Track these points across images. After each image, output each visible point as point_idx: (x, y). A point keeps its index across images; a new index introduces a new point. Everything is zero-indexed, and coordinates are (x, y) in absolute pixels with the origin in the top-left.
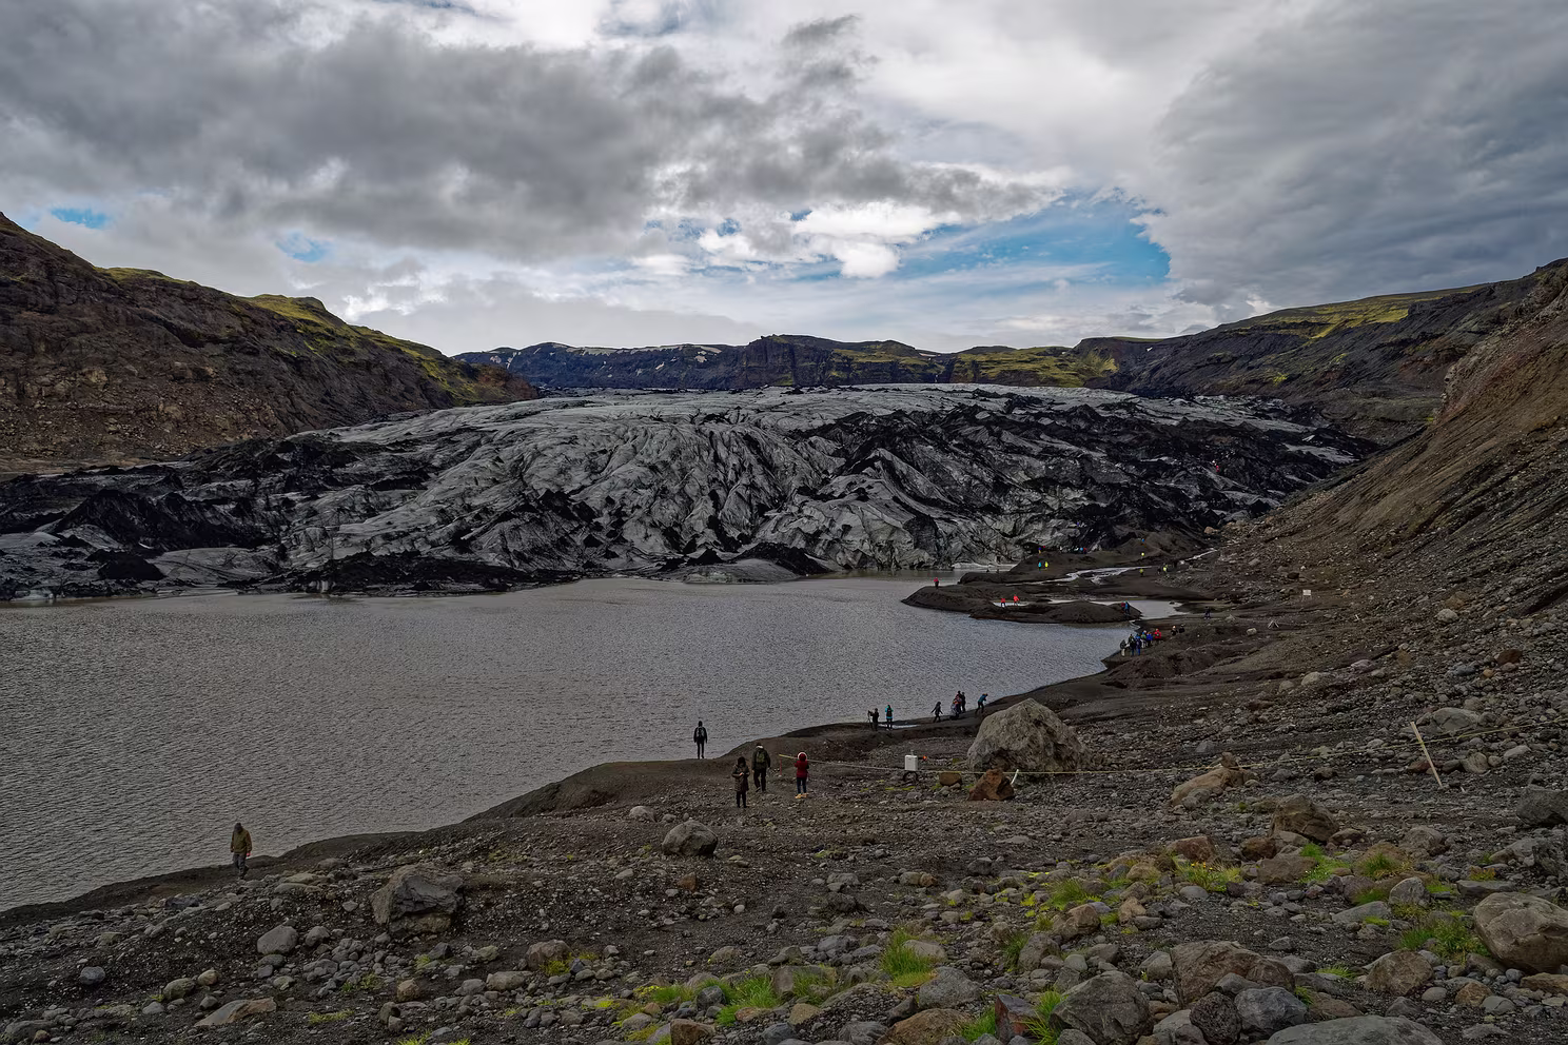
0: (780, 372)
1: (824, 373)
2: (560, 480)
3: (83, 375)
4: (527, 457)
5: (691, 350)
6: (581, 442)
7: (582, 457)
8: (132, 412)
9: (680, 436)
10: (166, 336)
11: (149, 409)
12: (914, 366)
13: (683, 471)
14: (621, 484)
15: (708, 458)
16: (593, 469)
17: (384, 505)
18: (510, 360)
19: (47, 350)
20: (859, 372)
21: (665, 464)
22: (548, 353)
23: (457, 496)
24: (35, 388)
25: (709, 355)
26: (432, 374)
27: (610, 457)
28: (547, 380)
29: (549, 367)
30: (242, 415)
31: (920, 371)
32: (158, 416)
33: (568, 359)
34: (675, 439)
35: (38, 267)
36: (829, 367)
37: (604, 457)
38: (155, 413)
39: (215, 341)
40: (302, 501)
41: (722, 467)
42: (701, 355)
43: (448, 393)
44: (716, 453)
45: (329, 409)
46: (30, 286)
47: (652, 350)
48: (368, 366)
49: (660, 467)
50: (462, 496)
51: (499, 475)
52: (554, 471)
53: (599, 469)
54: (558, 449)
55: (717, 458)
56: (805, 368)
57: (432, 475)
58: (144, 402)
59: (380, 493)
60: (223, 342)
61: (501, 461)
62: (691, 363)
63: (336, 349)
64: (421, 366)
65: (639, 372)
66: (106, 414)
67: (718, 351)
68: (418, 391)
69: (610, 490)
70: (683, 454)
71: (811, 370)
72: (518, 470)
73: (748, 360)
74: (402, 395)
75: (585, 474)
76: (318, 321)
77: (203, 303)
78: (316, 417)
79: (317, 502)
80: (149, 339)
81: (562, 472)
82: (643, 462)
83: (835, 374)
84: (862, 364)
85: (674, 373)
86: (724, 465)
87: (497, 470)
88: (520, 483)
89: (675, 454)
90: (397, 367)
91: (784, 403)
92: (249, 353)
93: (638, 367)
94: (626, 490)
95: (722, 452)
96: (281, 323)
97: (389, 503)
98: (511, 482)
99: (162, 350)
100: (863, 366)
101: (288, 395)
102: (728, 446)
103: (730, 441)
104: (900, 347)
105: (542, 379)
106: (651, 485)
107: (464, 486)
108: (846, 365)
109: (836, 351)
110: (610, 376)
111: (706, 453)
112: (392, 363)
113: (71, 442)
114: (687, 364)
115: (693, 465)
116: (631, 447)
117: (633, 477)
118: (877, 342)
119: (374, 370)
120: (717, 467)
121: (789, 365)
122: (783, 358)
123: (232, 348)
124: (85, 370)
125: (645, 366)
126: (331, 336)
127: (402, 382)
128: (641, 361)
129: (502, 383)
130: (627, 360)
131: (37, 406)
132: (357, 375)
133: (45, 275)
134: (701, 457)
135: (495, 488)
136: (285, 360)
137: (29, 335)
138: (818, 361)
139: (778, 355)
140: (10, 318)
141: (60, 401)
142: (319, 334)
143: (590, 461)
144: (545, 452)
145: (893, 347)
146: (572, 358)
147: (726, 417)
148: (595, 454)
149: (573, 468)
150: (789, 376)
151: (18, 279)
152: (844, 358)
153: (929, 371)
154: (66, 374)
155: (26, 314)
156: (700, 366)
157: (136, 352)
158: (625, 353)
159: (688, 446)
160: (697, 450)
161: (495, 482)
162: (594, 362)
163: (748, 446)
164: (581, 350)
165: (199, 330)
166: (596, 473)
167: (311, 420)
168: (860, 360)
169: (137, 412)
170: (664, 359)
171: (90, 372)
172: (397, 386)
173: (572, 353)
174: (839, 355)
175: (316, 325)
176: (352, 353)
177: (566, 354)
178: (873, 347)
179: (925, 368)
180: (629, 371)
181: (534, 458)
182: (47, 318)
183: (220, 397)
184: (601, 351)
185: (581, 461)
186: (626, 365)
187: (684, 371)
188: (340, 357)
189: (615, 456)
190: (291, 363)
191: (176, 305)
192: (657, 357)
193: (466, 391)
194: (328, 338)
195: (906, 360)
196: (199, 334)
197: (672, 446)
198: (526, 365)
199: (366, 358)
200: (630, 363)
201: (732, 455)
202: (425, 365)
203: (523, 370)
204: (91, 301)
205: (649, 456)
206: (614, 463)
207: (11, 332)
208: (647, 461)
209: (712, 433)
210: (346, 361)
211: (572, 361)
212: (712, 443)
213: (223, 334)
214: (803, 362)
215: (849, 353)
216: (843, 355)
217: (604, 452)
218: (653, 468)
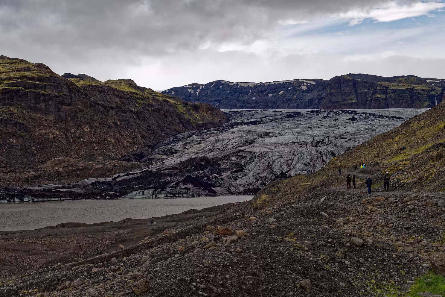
0: (348, 96)
1: (372, 95)
2: (281, 169)
3: (82, 128)
4: (271, 163)
5: (298, 83)
6: (283, 157)
7: (285, 162)
8: (100, 142)
9: (311, 154)
10: (104, 111)
11: (104, 140)
12: (423, 90)
13: (314, 165)
14: (298, 170)
15: (320, 160)
16: (288, 165)
17: (237, 177)
18: (198, 91)
19: (71, 120)
20: (392, 94)
21: (309, 163)
22: (219, 86)
23: (257, 174)
24: (70, 134)
25: (308, 85)
26: (181, 111)
27: (292, 161)
28: (219, 101)
29: (220, 94)
30: (132, 140)
31: (426, 93)
32: (108, 142)
33: (230, 89)
34: (310, 155)
35: (66, 89)
36: (375, 92)
37: (290, 161)
38: (106, 141)
39: (112, 108)
40: (219, 176)
41: (325, 163)
42: (304, 85)
43: (189, 120)
44: (323, 159)
45: (151, 133)
46: (65, 97)
47: (276, 83)
48: (158, 110)
49: (307, 164)
50: (258, 174)
51: (265, 168)
52: (279, 166)
53: (290, 165)
54: (279, 160)
55: (323, 160)
56: (361, 93)
57: (244, 168)
58: (103, 138)
59: (235, 174)
60: (115, 109)
61: (264, 164)
62: (299, 90)
63: (146, 104)
64: (177, 108)
65: (270, 95)
66: (92, 143)
67: (314, 83)
68: (178, 121)
69: (295, 172)
70: (313, 160)
71: (366, 94)
72: (269, 167)
73: (330, 88)
74: (171, 123)
75: (287, 167)
76: (137, 92)
77: (105, 92)
78: (149, 138)
79: (223, 176)
80: (98, 112)
81: (281, 166)
82: (302, 163)
83: (378, 96)
84: (393, 90)
85: (289, 96)
86: (325, 162)
87: (264, 166)
88: (271, 170)
89: (311, 160)
90: (168, 110)
91: (346, 133)
92: (124, 112)
93: (269, 93)
94: (300, 172)
95: (325, 158)
96: (128, 96)
97: (238, 176)
98: (269, 170)
99: (104, 117)
100: (394, 91)
101: (138, 129)
102: (326, 156)
103: (327, 154)
104: (415, 79)
105: (216, 101)
106: (306, 170)
107: (258, 172)
108: (385, 92)
109: (379, 83)
110: (254, 98)
111: (320, 159)
112: (166, 108)
113: (85, 154)
114: (296, 91)
115: (316, 163)
116: (297, 158)
117: (301, 168)
118: (403, 77)
119: (161, 113)
120: (323, 163)
121: (353, 91)
122: (350, 87)
123: (118, 111)
124: (83, 127)
125: (273, 93)
126: (143, 98)
127: (171, 117)
128: (271, 89)
129: (210, 112)
130: (263, 89)
131: (72, 141)
132: (155, 116)
133: (68, 92)
134: (318, 160)
135: (265, 172)
136: (134, 113)
137: (66, 115)
138: (369, 89)
139: (347, 86)
140: (60, 109)
141: (78, 139)
142: (138, 98)
143: (287, 163)
144: (275, 161)
145: (412, 79)
146: (233, 89)
147: (324, 141)
148: (288, 160)
149: (283, 165)
150: (353, 97)
151: (61, 94)
152: (384, 87)
153: (432, 93)
154: (77, 128)
155: (64, 107)
156: (304, 92)
157: (96, 118)
158: (262, 85)
159: (315, 157)
160: (317, 158)
161: (265, 170)
162: (245, 91)
163: (333, 156)
164: (237, 84)
165: (106, 105)
166: (289, 166)
167: (148, 139)
168: (393, 88)
169: (101, 141)
170: (283, 88)
171: (85, 127)
172: (169, 119)
173: (233, 86)
174: (380, 85)
175: (137, 94)
176: (152, 105)
177: (229, 86)
178: (400, 79)
179: (429, 91)
180: (264, 96)
181: (273, 163)
182: (69, 108)
183: (123, 133)
184: (249, 84)
185: (285, 163)
186: (262, 92)
187: (295, 95)
188: (147, 108)
189: (294, 161)
190: (136, 114)
191: (97, 95)
192: (280, 87)
193: (196, 118)
194: (142, 100)
195: (419, 87)
196: (107, 106)
197: (310, 157)
198: (207, 93)
199: (158, 107)
200: (265, 91)
201: (328, 159)
202: (178, 107)
203: (205, 96)
204: (81, 100)
205: (304, 161)
206: (294, 163)
207: (61, 114)
208: (304, 162)
209: (321, 152)
210: (150, 109)
211: (232, 90)
212: (321, 155)
213: (114, 105)
214: (361, 90)
215: (386, 84)
216: (383, 85)
217: (290, 160)
218: (306, 165)
